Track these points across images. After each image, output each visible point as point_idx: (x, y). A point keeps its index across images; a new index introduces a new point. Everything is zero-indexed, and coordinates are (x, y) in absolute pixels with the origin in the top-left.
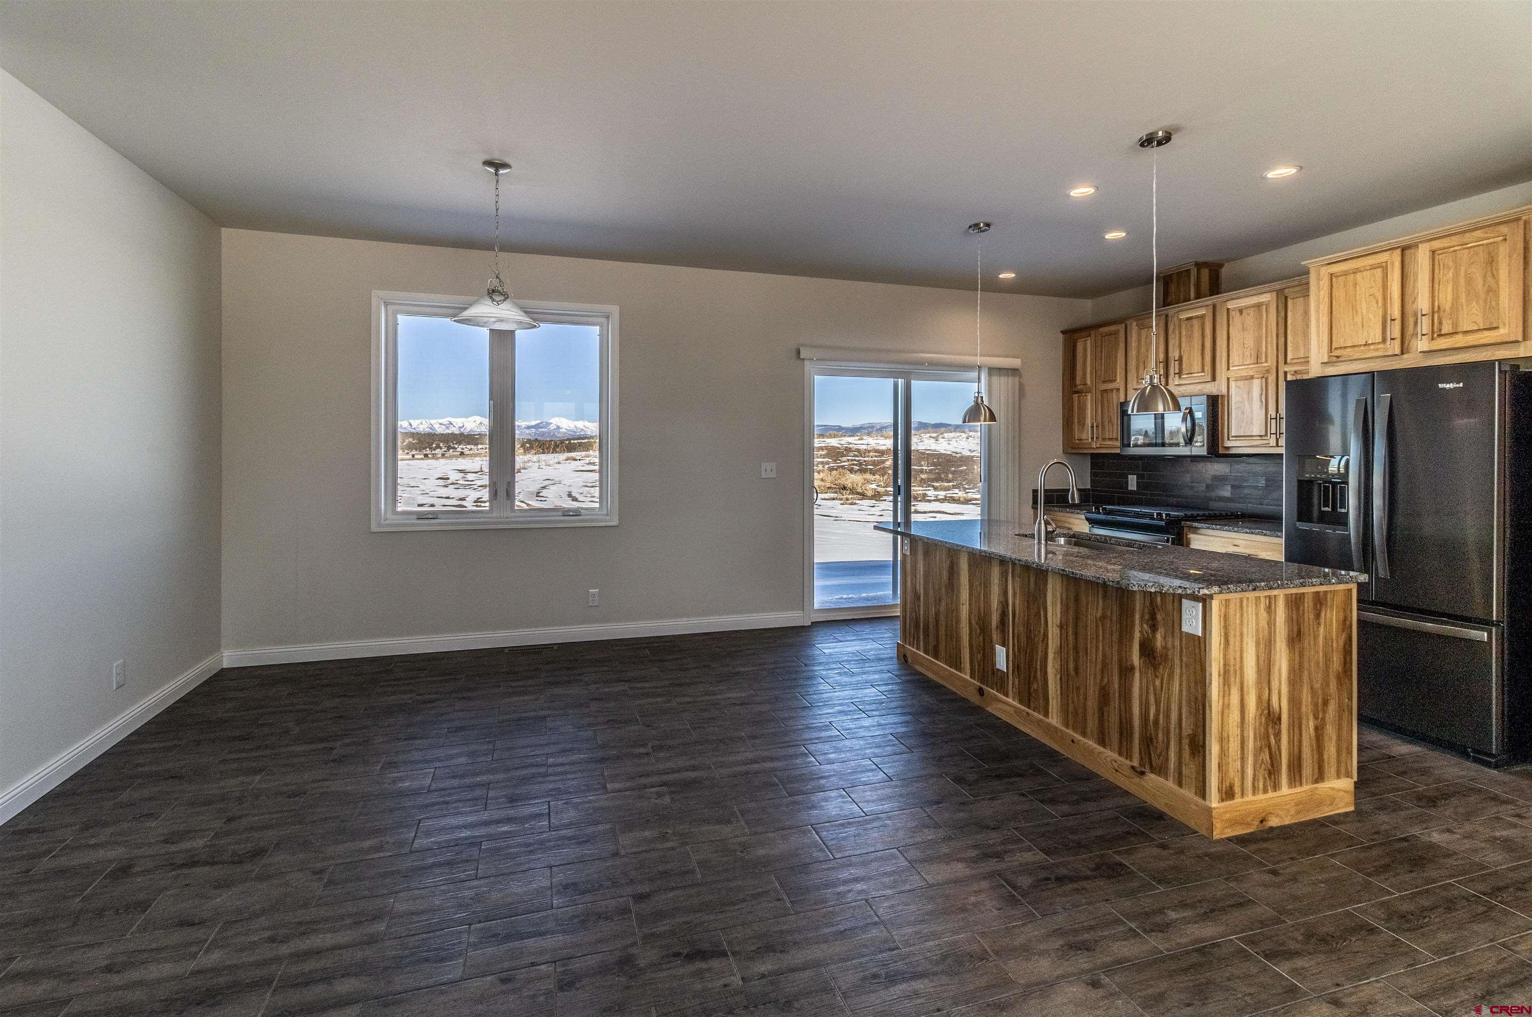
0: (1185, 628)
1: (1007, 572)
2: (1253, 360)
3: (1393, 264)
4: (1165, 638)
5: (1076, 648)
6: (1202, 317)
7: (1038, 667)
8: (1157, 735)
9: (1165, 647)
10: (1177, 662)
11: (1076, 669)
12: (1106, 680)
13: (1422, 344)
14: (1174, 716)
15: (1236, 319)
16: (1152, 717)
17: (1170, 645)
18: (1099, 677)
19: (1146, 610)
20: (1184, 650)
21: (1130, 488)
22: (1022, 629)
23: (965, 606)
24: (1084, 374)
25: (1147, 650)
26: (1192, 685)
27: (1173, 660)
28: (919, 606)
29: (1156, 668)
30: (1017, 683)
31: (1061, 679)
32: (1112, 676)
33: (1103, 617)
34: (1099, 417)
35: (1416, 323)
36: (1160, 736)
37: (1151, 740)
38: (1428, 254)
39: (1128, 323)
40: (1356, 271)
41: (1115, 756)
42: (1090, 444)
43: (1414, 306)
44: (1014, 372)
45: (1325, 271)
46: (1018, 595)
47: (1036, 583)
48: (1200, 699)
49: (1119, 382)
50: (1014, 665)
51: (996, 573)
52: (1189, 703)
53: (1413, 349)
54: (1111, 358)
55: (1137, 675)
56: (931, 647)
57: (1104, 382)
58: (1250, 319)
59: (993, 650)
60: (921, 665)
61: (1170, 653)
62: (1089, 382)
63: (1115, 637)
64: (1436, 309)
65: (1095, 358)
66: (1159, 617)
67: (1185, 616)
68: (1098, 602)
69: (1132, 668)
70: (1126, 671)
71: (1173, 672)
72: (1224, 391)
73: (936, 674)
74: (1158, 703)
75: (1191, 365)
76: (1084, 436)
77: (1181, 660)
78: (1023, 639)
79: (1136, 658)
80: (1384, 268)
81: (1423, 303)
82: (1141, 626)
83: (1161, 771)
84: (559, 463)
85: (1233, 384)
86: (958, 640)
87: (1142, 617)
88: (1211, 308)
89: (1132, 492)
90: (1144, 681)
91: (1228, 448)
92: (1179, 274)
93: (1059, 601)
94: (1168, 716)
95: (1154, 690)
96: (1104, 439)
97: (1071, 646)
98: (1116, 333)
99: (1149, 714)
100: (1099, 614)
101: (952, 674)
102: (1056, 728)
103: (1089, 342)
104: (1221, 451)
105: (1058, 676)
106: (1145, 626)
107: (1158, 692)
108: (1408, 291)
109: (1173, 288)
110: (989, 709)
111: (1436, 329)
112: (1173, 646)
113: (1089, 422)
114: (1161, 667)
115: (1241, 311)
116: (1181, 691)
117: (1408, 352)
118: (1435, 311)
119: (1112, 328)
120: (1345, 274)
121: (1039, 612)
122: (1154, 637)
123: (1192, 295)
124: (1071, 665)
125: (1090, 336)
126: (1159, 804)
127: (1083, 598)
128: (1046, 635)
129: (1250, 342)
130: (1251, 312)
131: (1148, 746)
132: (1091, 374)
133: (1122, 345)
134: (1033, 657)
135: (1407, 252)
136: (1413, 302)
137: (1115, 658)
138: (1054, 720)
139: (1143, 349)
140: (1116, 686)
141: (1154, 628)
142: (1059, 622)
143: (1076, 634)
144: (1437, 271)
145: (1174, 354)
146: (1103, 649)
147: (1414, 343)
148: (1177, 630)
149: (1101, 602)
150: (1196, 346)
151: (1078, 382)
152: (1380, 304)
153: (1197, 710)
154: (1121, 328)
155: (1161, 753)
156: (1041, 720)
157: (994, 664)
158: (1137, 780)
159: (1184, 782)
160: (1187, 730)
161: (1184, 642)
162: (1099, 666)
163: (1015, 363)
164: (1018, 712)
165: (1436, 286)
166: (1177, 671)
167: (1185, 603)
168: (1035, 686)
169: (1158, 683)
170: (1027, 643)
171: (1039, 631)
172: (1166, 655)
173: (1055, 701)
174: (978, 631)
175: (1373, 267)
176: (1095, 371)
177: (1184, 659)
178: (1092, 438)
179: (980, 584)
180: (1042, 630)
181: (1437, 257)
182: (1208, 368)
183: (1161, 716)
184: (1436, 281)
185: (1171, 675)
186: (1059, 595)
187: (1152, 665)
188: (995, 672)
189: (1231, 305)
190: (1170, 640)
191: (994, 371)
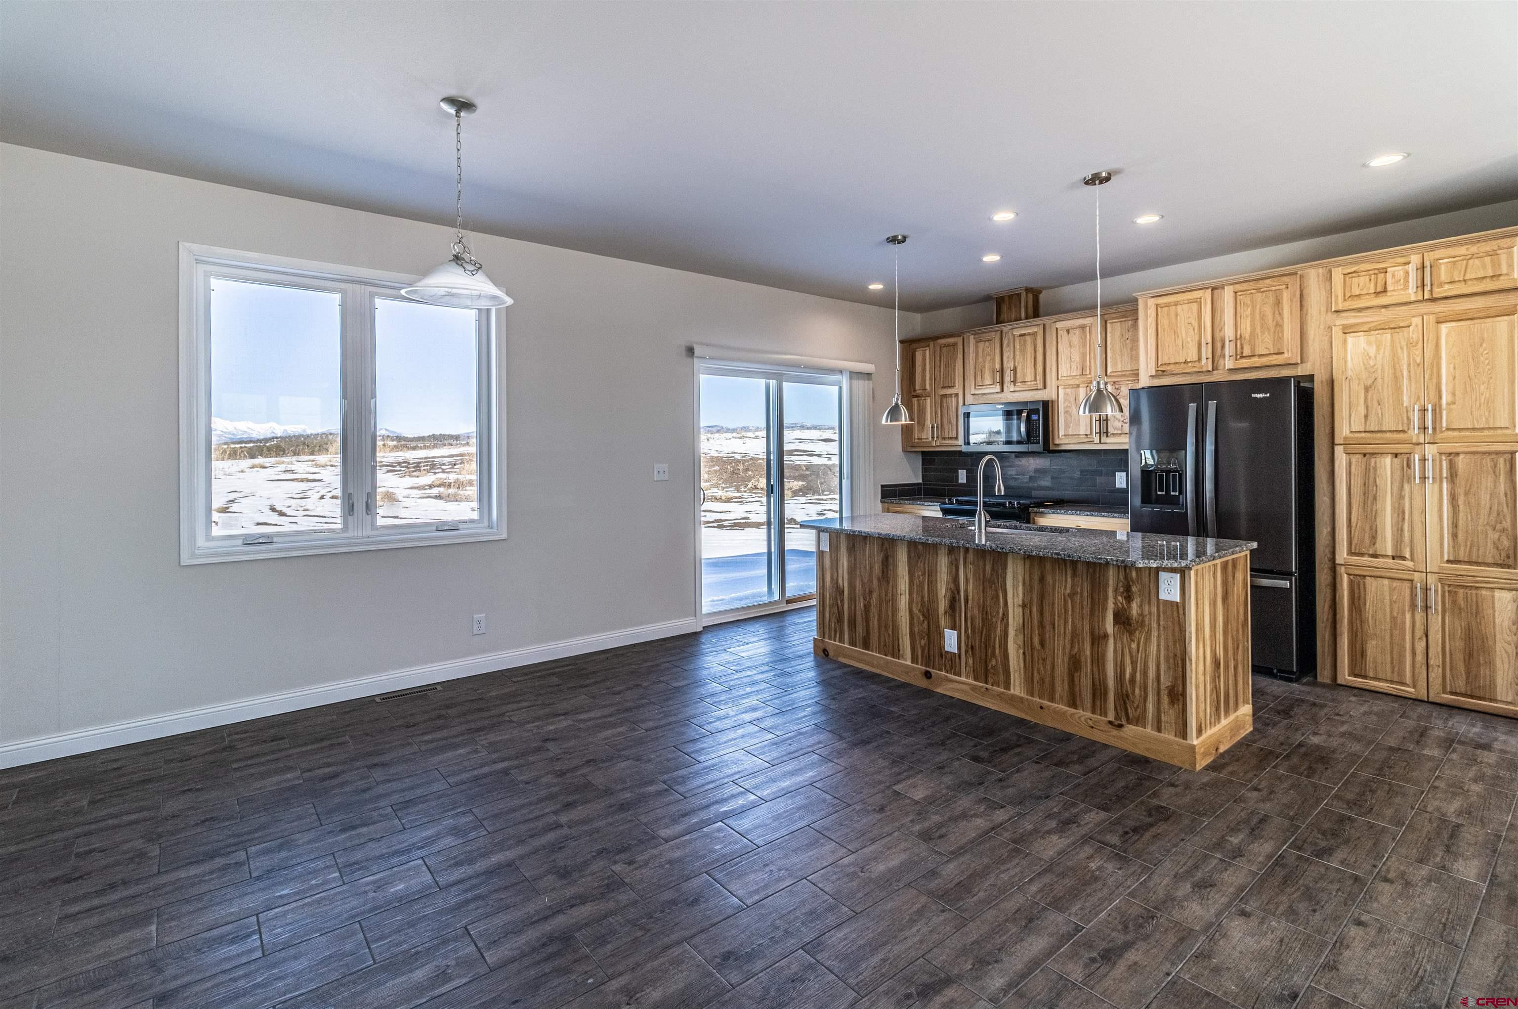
0: (1163, 596)
1: (957, 561)
2: (1079, 372)
3: (1206, 300)
4: (1141, 606)
5: (1041, 624)
6: (1035, 334)
7: (997, 645)
8: (1134, 690)
9: (1141, 615)
10: (1154, 625)
11: (1042, 643)
12: (1076, 650)
13: (1229, 364)
14: (1152, 674)
15: (1064, 338)
16: (1128, 676)
17: (1146, 612)
18: (1068, 646)
19: (1121, 584)
20: (1162, 615)
21: (960, 481)
22: (976, 612)
23: (903, 597)
24: (924, 380)
25: (1122, 619)
26: (1171, 644)
27: (1150, 624)
28: (842, 601)
29: (1131, 633)
30: (971, 661)
31: (1024, 653)
32: (1083, 642)
33: (1072, 595)
34: (939, 419)
35: (1223, 347)
36: (1137, 691)
37: (1128, 696)
38: (1232, 294)
39: (965, 336)
40: (1176, 304)
41: (1089, 714)
42: (930, 442)
43: (1222, 334)
44: (868, 376)
45: (1152, 302)
46: (971, 581)
47: (993, 569)
48: (1179, 655)
49: (958, 389)
50: (967, 645)
51: (943, 562)
52: (1167, 659)
53: (1221, 367)
54: (950, 366)
55: (1111, 641)
56: (859, 639)
57: (944, 387)
58: (1076, 337)
59: (941, 635)
60: (845, 656)
61: (1147, 619)
62: (928, 387)
63: (1086, 611)
64: (1238, 337)
65: (934, 367)
66: (1134, 589)
67: (1162, 586)
68: (1066, 581)
69: (1106, 636)
70: (1098, 639)
71: (1150, 635)
72: (1054, 397)
73: (868, 664)
74: (1134, 663)
75: (1024, 375)
76: (924, 436)
77: (1159, 625)
78: (978, 622)
79: (1109, 626)
80: (1198, 301)
81: (1229, 332)
82: (1115, 598)
83: (1140, 721)
84: (242, 471)
85: (1061, 391)
86: (896, 628)
87: (1116, 590)
88: (1042, 326)
89: (962, 484)
90: (1119, 646)
91: (1058, 445)
92: (1011, 297)
93: (1021, 584)
94: (1145, 673)
95: (1130, 652)
96: (944, 439)
97: (1035, 622)
98: (954, 345)
99: (1124, 674)
100: (1068, 591)
101: (887, 662)
102: (1022, 698)
103: (927, 352)
104: (1052, 448)
105: (1021, 651)
106: (1120, 598)
107: (1134, 654)
108: (1217, 322)
109: (1005, 308)
110: (939, 690)
111: (1239, 352)
112: (1150, 613)
113: (928, 423)
114: (1137, 632)
115: (1068, 331)
116: (1159, 651)
117: (1217, 369)
118: (1238, 338)
119: (951, 340)
120: (1168, 305)
121: (997, 596)
122: (1130, 607)
123: (1023, 315)
124: (1036, 640)
125: (929, 346)
126: (1140, 751)
127: (1049, 579)
128: (1005, 615)
129: (1077, 357)
130: (1077, 331)
131: (1125, 702)
132: (931, 379)
133: (960, 356)
134: (990, 636)
135: (1216, 292)
136: (1220, 331)
137: (1087, 628)
138: (1017, 689)
139: (980, 360)
140: (1088, 653)
141: (1129, 598)
142: (1021, 603)
143: (1041, 612)
144: (1238, 308)
145: (1009, 365)
146: (1073, 623)
147: (1221, 362)
148: (1154, 600)
149: (1069, 580)
150: (1029, 359)
151: (917, 388)
152: (1196, 330)
153: (1176, 665)
154: (959, 340)
155: (1138, 706)
156: (1003, 693)
157: (941, 647)
158: (1115, 732)
159: (1163, 727)
160: (1166, 682)
161: (1161, 609)
162: (1068, 637)
163: (869, 368)
164: (974, 688)
165: (1238, 318)
166: (1155, 634)
167: (1163, 575)
168: (994, 662)
169: (1134, 646)
170: (983, 625)
171: (998, 612)
172: (1143, 621)
173: (1017, 675)
174: (922, 619)
175: (1190, 302)
176: (934, 379)
177: (1162, 623)
178: (933, 438)
179: (924, 574)
180: (1001, 610)
181: (1238, 297)
182: (1040, 377)
183: (1138, 675)
184: (1238, 315)
185: (1148, 639)
186: (1021, 578)
187: (1128, 631)
188: (943, 653)
189: (1059, 325)
190: (1146, 609)
191: (855, 375)
